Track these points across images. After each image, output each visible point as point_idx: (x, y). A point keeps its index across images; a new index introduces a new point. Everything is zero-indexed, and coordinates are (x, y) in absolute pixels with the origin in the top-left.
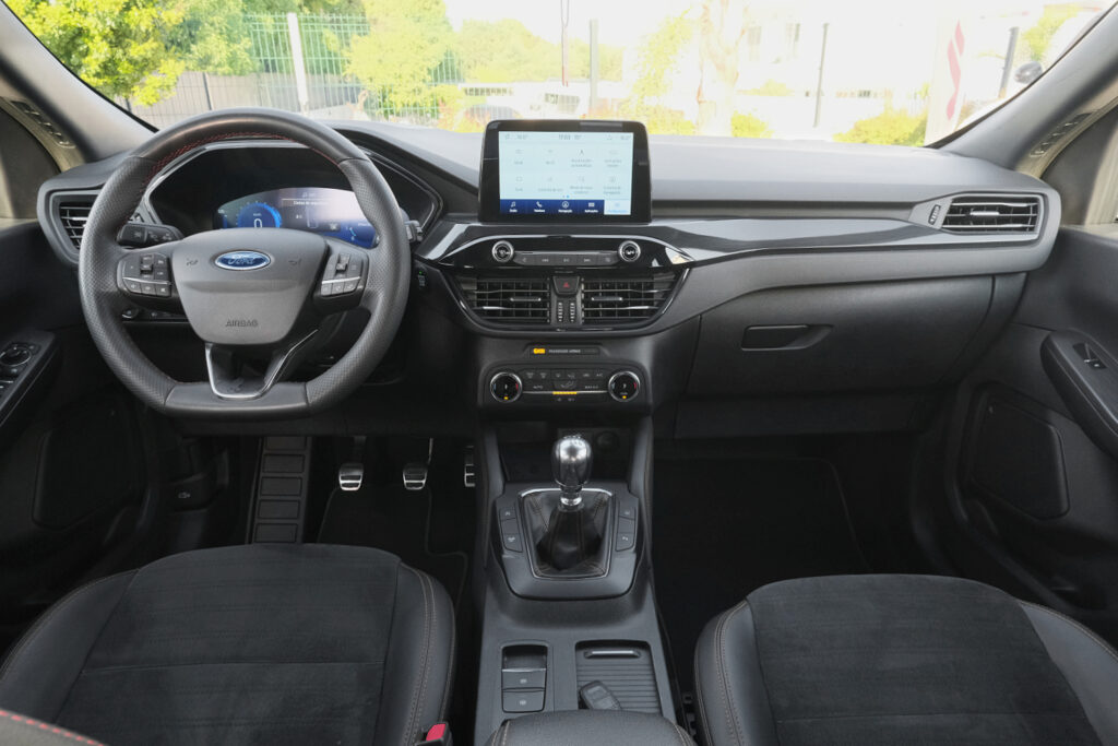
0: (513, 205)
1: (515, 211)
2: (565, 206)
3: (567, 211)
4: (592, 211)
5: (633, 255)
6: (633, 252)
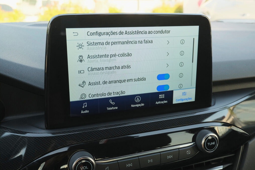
0: (85, 106)
1: (87, 111)
2: (138, 100)
3: (140, 105)
4: (162, 102)
5: (213, 146)
6: (214, 143)
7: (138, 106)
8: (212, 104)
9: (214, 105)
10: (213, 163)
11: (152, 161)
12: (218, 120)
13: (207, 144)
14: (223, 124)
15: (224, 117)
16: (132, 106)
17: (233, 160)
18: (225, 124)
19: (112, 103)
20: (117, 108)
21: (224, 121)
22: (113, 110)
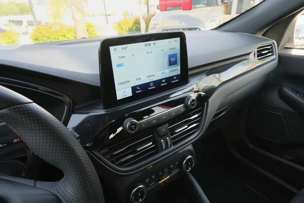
2: (152, 85)
3: (153, 87)
4: (164, 84)
5: (194, 104)
6: (194, 103)
7: (152, 88)
8: (189, 82)
9: (190, 82)
10: (191, 115)
11: (165, 117)
12: (191, 91)
13: (191, 104)
14: (194, 92)
15: (193, 88)
16: (149, 88)
17: (202, 111)
18: (196, 92)
19: (138, 88)
20: (141, 91)
21: (194, 90)
22: (139, 92)
